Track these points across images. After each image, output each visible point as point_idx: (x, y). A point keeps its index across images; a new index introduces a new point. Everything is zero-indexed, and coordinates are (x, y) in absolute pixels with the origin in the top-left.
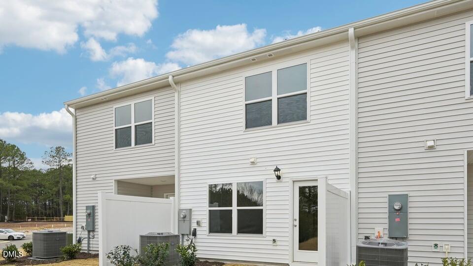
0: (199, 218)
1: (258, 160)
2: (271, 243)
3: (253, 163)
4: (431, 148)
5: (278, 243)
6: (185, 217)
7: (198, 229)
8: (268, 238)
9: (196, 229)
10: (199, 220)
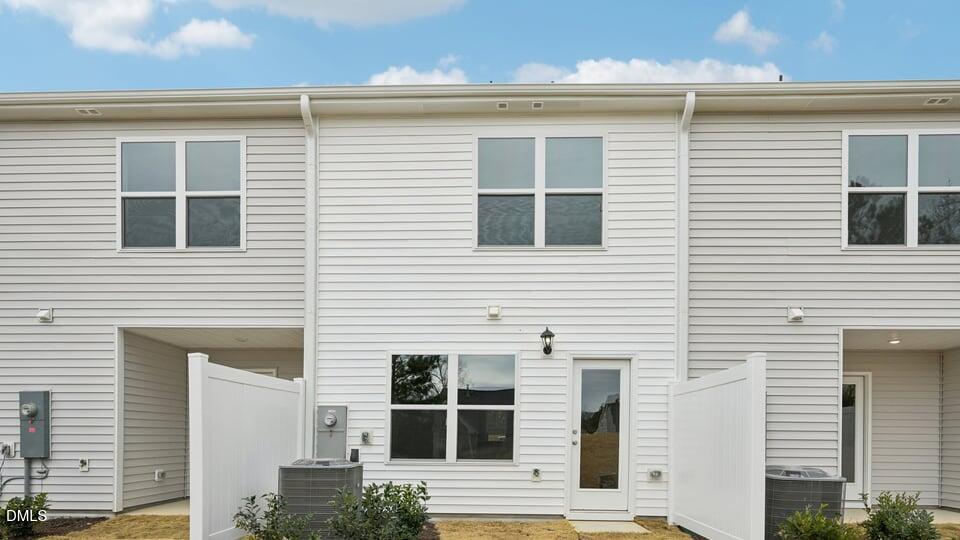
0: (366, 427)
1: (505, 313)
2: (530, 476)
3: (494, 317)
4: (797, 319)
5: (543, 476)
6: (334, 424)
7: (362, 450)
8: (522, 468)
9: (357, 450)
10: (368, 431)
